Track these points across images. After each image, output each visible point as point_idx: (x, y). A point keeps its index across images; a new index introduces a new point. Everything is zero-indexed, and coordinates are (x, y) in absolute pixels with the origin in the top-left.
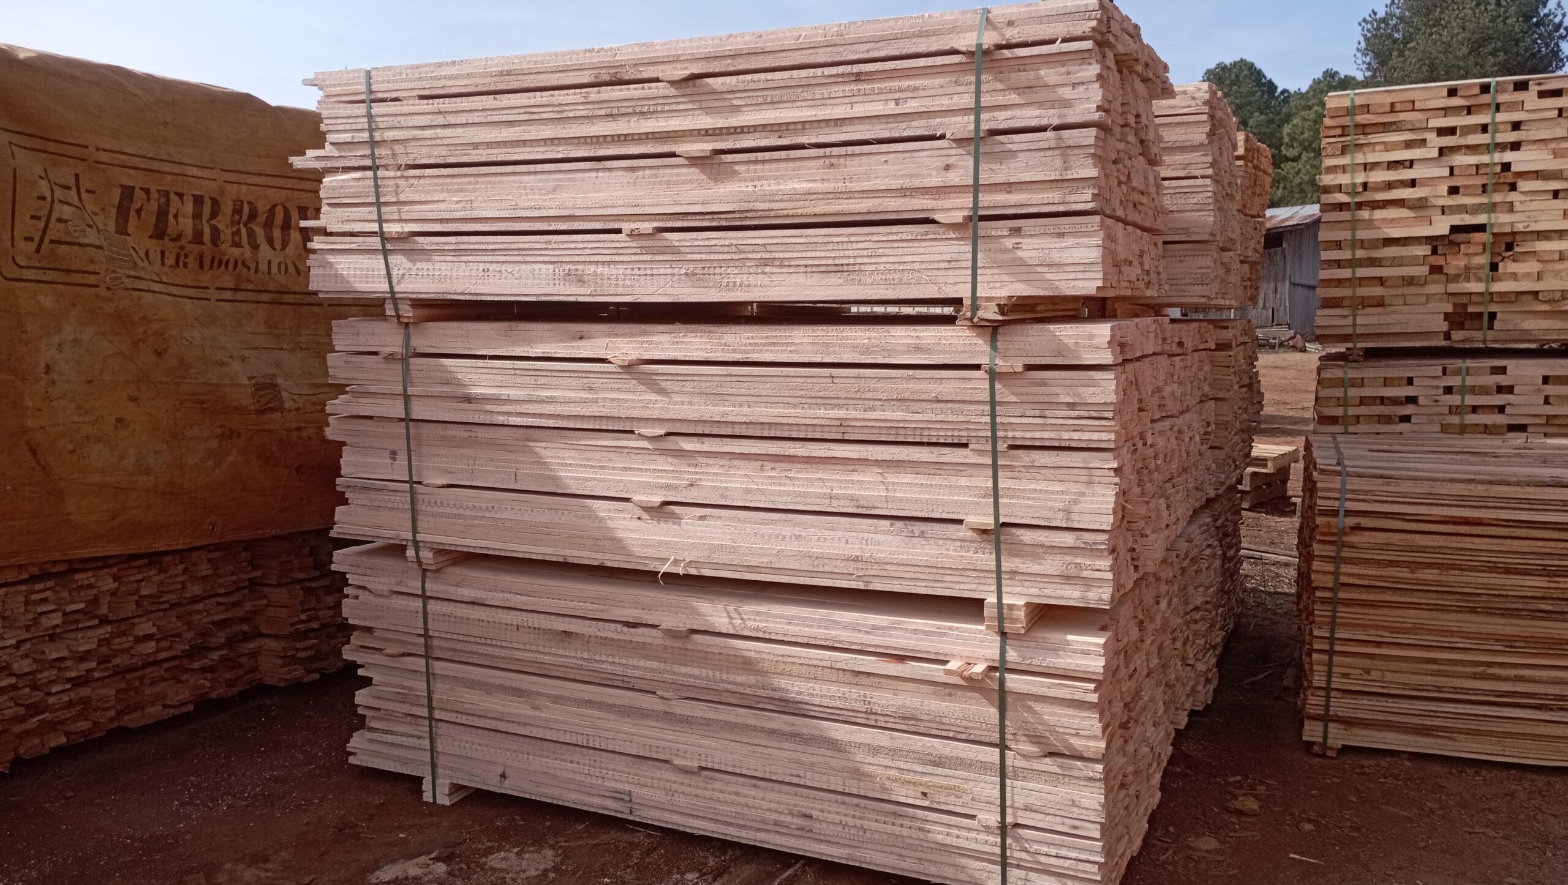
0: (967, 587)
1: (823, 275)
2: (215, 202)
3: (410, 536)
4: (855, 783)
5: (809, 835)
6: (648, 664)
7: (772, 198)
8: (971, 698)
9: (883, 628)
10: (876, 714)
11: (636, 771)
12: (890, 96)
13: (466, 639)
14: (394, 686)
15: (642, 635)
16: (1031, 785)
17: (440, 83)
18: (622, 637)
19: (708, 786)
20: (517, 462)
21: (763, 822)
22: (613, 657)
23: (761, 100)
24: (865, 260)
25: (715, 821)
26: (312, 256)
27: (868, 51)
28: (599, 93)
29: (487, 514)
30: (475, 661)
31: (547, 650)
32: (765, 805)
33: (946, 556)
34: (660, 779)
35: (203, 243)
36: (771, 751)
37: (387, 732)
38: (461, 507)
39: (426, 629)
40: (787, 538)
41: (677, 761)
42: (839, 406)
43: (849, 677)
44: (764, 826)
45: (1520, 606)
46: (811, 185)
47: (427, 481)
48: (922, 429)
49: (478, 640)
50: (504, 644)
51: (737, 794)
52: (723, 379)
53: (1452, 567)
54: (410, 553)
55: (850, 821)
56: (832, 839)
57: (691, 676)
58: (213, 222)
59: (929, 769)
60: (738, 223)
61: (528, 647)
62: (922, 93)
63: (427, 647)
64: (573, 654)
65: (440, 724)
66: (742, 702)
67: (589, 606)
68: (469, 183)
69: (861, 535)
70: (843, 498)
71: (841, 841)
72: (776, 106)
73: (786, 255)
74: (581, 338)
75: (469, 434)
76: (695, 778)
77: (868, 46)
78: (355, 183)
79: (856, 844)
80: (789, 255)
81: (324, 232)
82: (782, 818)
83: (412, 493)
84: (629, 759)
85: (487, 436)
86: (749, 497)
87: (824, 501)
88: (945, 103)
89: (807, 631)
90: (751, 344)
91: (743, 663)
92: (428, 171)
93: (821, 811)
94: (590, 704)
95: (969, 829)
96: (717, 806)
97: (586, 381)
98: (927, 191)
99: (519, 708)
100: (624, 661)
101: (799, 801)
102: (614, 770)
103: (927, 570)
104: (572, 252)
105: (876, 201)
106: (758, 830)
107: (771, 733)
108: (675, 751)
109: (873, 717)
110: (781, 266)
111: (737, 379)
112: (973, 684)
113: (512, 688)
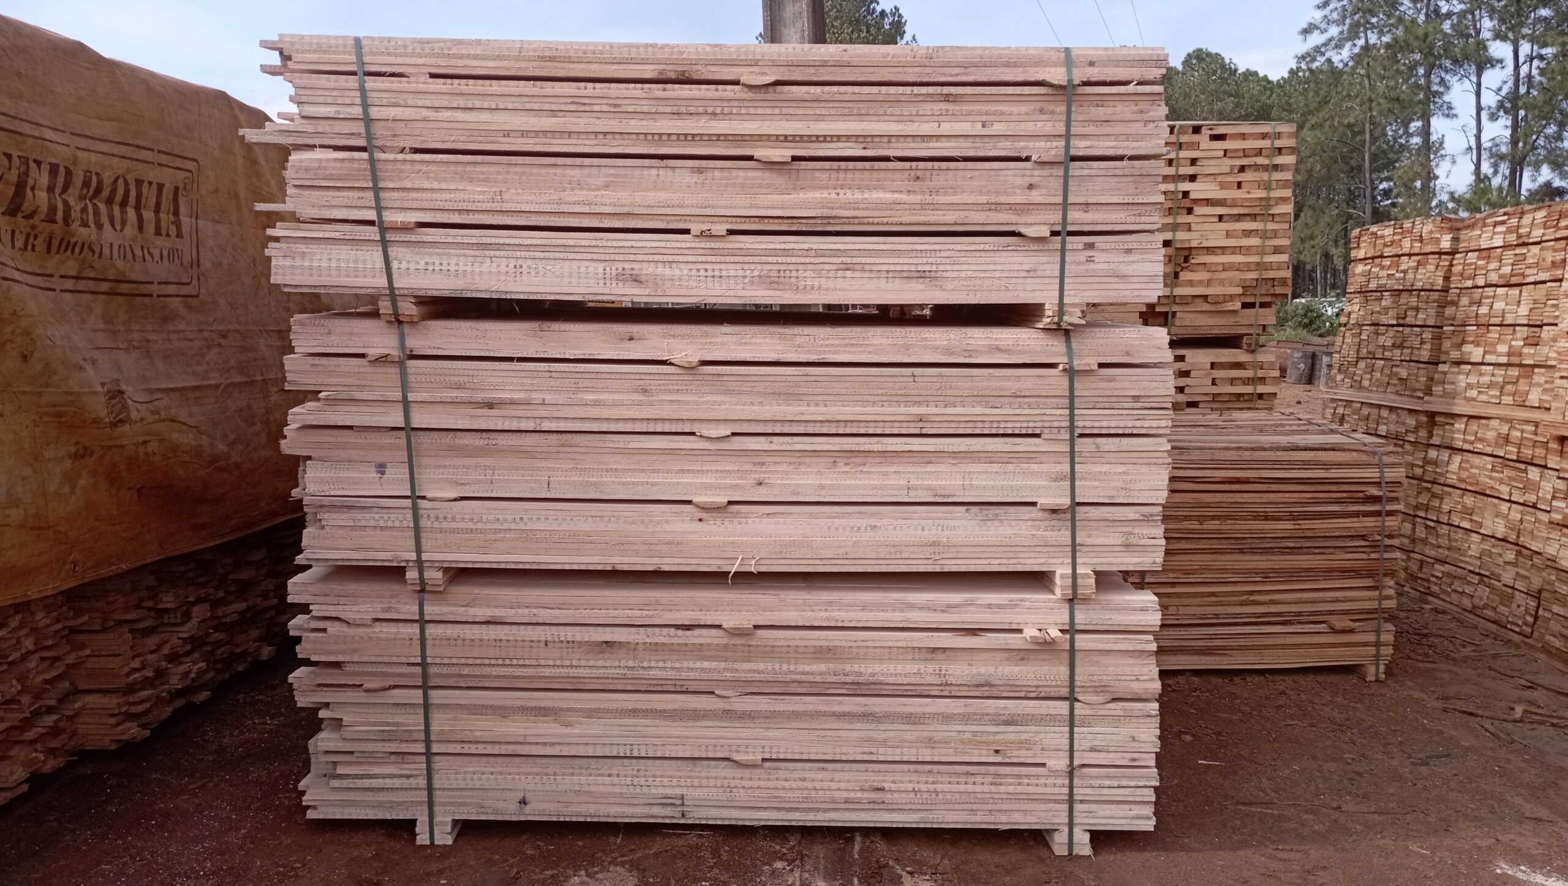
0: (1037, 561)
1: (904, 281)
2: (69, 173)
3: (413, 556)
4: (928, 751)
5: (881, 806)
6: (706, 664)
7: (856, 206)
8: (1043, 660)
9: (957, 606)
10: (951, 685)
11: (689, 774)
12: (978, 118)
13: (478, 662)
14: (374, 724)
15: (701, 636)
16: (1096, 730)
17: (461, 63)
18: (675, 641)
19: (771, 777)
20: (549, 469)
21: (834, 802)
22: (664, 662)
23: (846, 111)
24: (948, 268)
25: (779, 809)
26: (271, 245)
27: (957, 75)
28: (664, 90)
29: (513, 526)
30: (487, 685)
31: (583, 663)
32: (834, 785)
33: (1019, 536)
34: (716, 778)
35: (55, 222)
36: (840, 733)
37: (362, 777)
38: (480, 521)
39: (424, 656)
40: (863, 529)
41: (737, 757)
42: (919, 403)
43: (924, 655)
44: (834, 805)
45: (1273, 545)
46: (896, 196)
47: (429, 495)
48: (999, 422)
49: (493, 662)
50: (527, 662)
51: (804, 780)
52: (798, 379)
53: (1228, 518)
54: (412, 575)
55: (923, 787)
56: (904, 807)
57: (754, 671)
58: (64, 196)
59: (1002, 728)
60: (819, 229)
61: (558, 663)
62: (1008, 118)
63: (425, 676)
64: (616, 664)
65: (438, 758)
66: (810, 691)
67: (638, 613)
68: (498, 173)
69: (937, 522)
70: (921, 488)
71: (914, 807)
72: (862, 118)
73: (868, 260)
74: (631, 339)
75: (486, 442)
76: (757, 771)
77: (958, 70)
78: (338, 165)
79: (928, 807)
80: (872, 260)
81: (293, 218)
82: (852, 795)
83: (415, 509)
84: (679, 762)
85: (510, 443)
86: (823, 492)
87: (901, 492)
88: (1030, 128)
89: (881, 615)
90: (827, 346)
91: (814, 653)
92: (440, 156)
93: (894, 782)
94: (634, 712)
95: (1038, 776)
96: (781, 793)
97: (639, 383)
98: (1011, 207)
99: (548, 729)
100: (677, 665)
101: (870, 777)
102: (662, 776)
103: (1001, 549)
104: (627, 251)
105: (963, 214)
106: (826, 810)
107: (844, 715)
108: (735, 748)
109: (947, 688)
110: (863, 270)
111: (813, 378)
112: (1045, 647)
113: (536, 708)
